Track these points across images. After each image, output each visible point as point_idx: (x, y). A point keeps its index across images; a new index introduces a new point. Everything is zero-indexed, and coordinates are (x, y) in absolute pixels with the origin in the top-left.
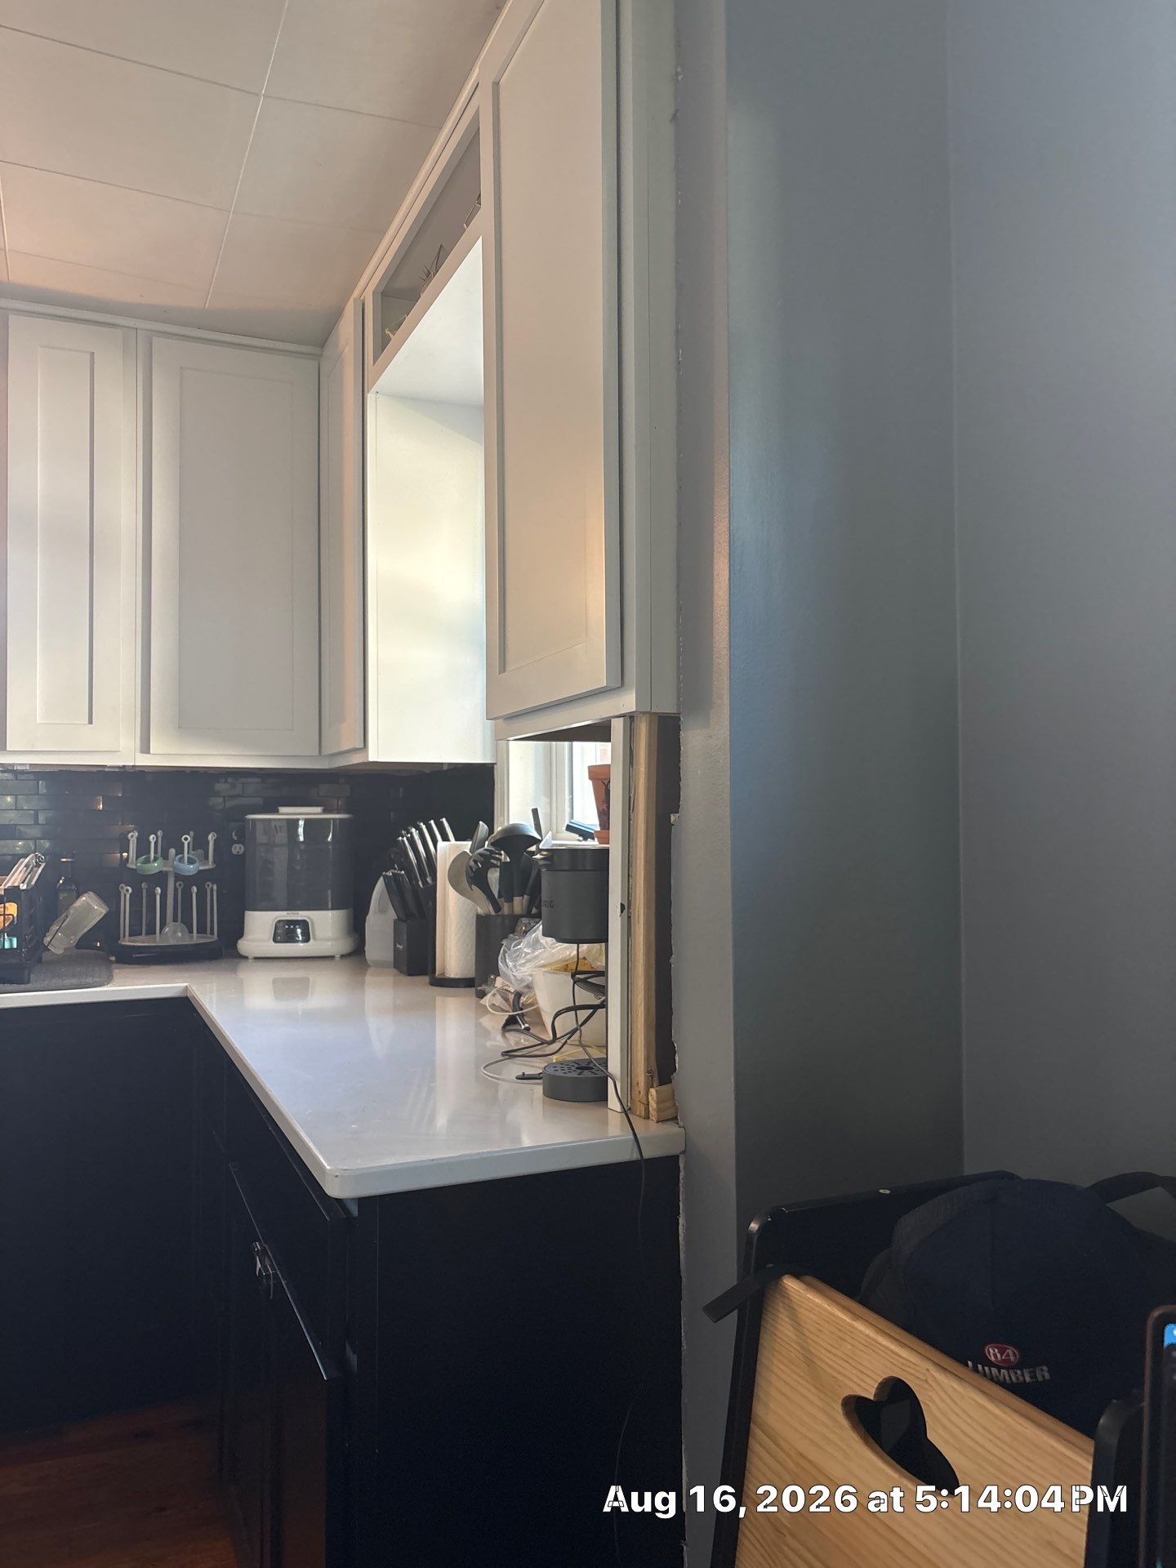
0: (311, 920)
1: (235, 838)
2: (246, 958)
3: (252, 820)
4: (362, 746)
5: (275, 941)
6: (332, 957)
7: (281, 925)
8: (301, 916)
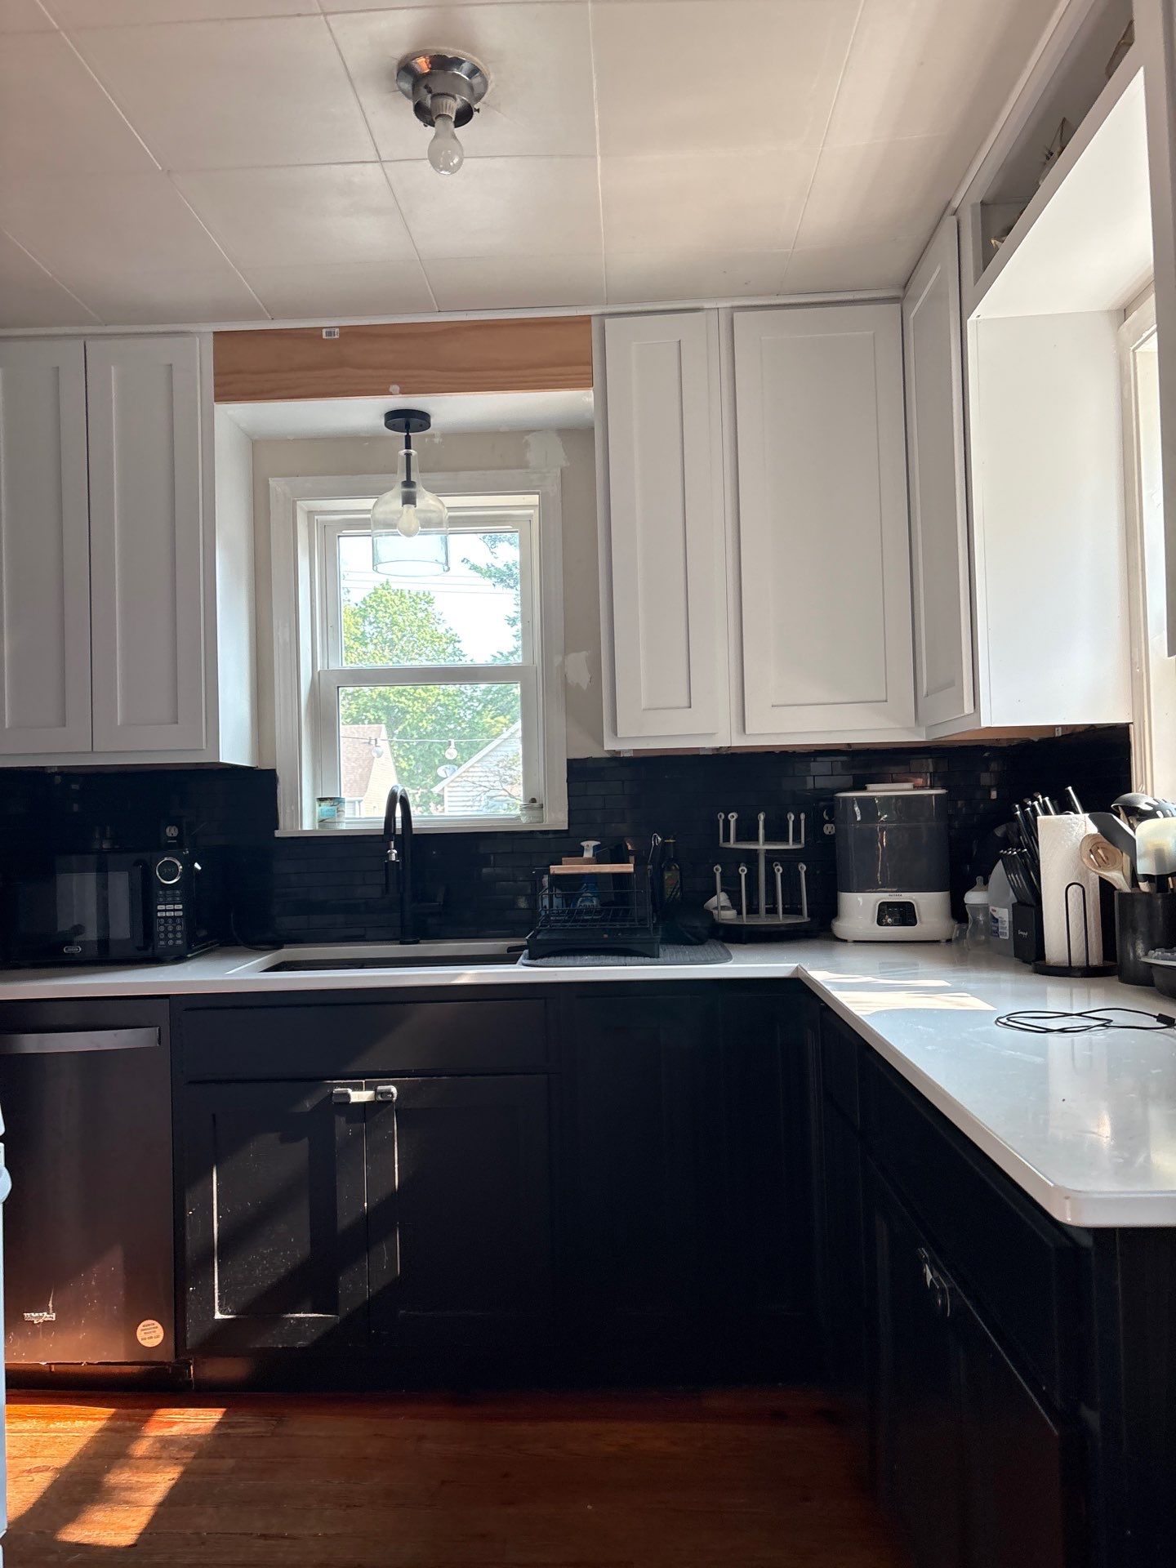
0: (914, 900)
1: (827, 818)
2: (846, 941)
3: (845, 799)
4: (972, 712)
5: (880, 923)
6: (938, 941)
7: (883, 907)
8: (906, 898)
